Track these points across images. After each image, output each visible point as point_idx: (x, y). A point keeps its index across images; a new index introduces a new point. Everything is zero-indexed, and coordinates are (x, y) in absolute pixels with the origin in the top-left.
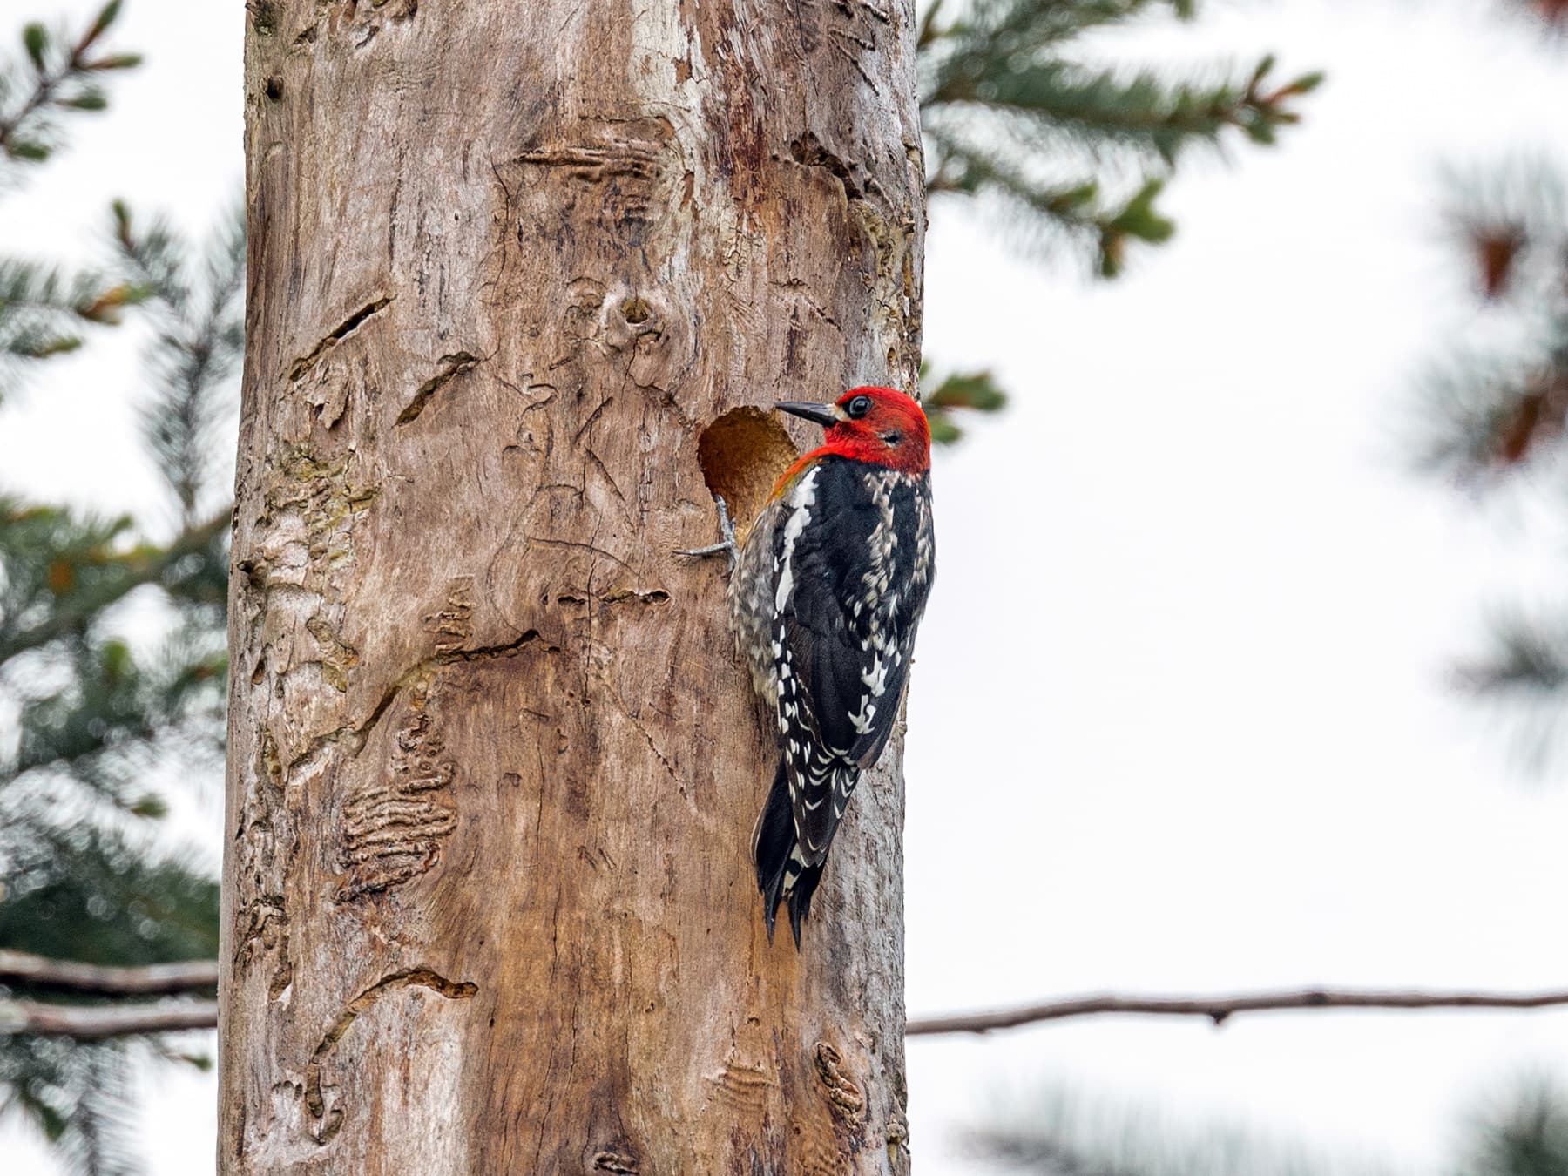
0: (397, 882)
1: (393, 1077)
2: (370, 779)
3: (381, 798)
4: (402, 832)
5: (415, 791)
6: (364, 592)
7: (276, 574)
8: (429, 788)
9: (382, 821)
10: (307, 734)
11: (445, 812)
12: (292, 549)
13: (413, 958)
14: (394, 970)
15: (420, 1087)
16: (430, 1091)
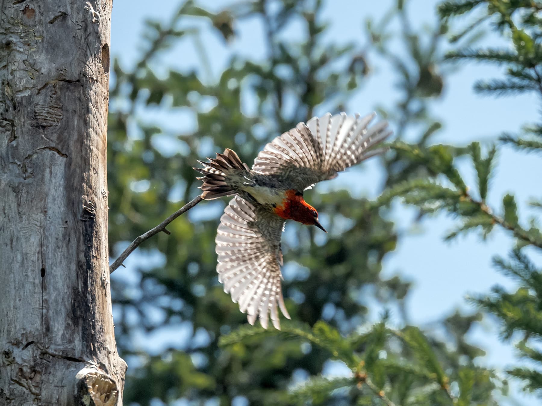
0: (49, 126)
1: (47, 171)
2: (41, 101)
3: (45, 106)
4: (50, 116)
5: (53, 107)
6: (41, 58)
7: (16, 47)
8: (57, 108)
9: (45, 111)
10: (22, 86)
11: (61, 114)
12: (19, 43)
13: (53, 145)
14: (48, 146)
15: (55, 174)
16: (57, 176)
